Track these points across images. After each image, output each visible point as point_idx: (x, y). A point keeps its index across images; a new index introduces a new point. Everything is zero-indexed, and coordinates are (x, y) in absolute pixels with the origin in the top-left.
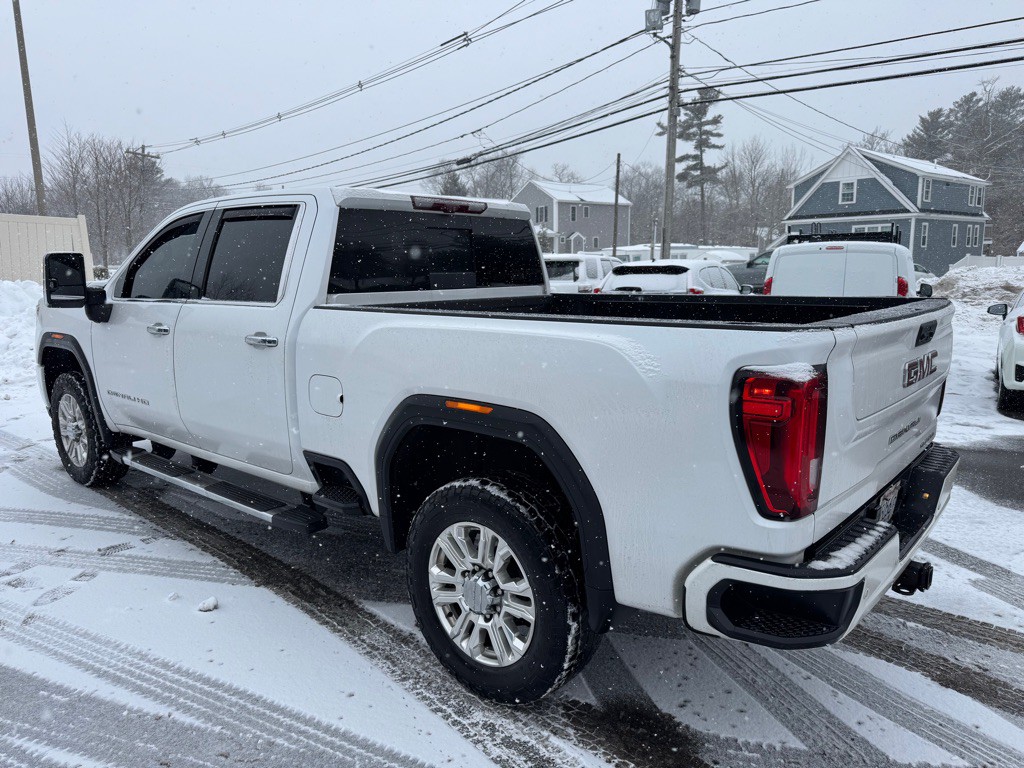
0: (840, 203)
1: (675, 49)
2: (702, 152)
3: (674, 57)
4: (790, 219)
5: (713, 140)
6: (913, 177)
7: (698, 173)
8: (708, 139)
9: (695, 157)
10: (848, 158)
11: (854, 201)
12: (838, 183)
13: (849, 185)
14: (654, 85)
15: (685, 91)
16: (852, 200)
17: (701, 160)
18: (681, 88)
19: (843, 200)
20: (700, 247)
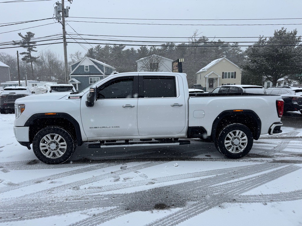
0: (85, 71)
1: (64, 25)
2: (30, 52)
3: (64, 28)
4: (71, 75)
5: (34, 49)
6: (102, 66)
7: (30, 58)
8: (32, 48)
9: (28, 53)
10: (86, 59)
11: (89, 71)
12: (84, 66)
13: (87, 67)
14: (57, 35)
15: (68, 38)
16: (88, 70)
17: (30, 54)
18: (66, 37)
19: (86, 70)
20: (41, 82)
